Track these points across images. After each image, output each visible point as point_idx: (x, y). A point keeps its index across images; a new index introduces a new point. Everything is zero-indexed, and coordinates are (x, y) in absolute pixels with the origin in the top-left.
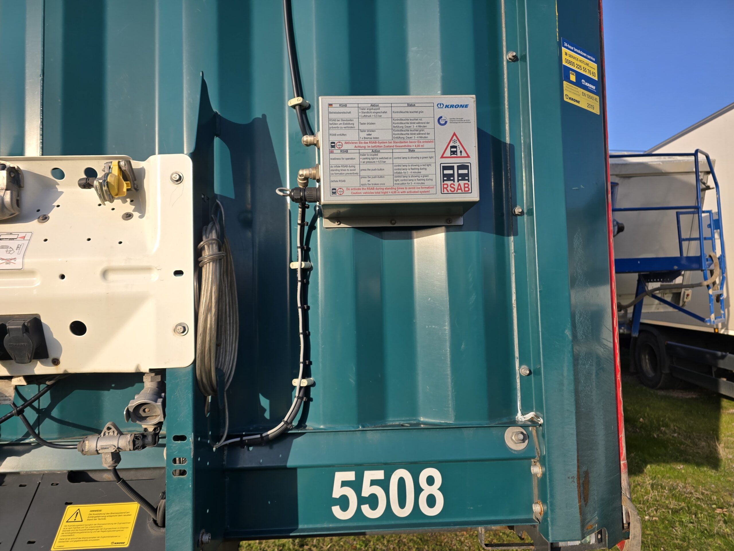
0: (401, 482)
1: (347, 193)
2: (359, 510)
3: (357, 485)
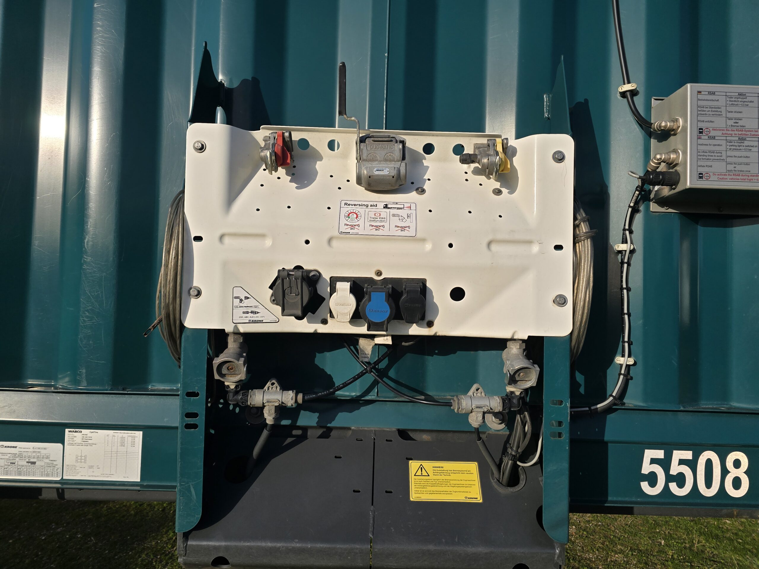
0: (709, 463)
1: (713, 178)
2: (666, 487)
3: (665, 463)
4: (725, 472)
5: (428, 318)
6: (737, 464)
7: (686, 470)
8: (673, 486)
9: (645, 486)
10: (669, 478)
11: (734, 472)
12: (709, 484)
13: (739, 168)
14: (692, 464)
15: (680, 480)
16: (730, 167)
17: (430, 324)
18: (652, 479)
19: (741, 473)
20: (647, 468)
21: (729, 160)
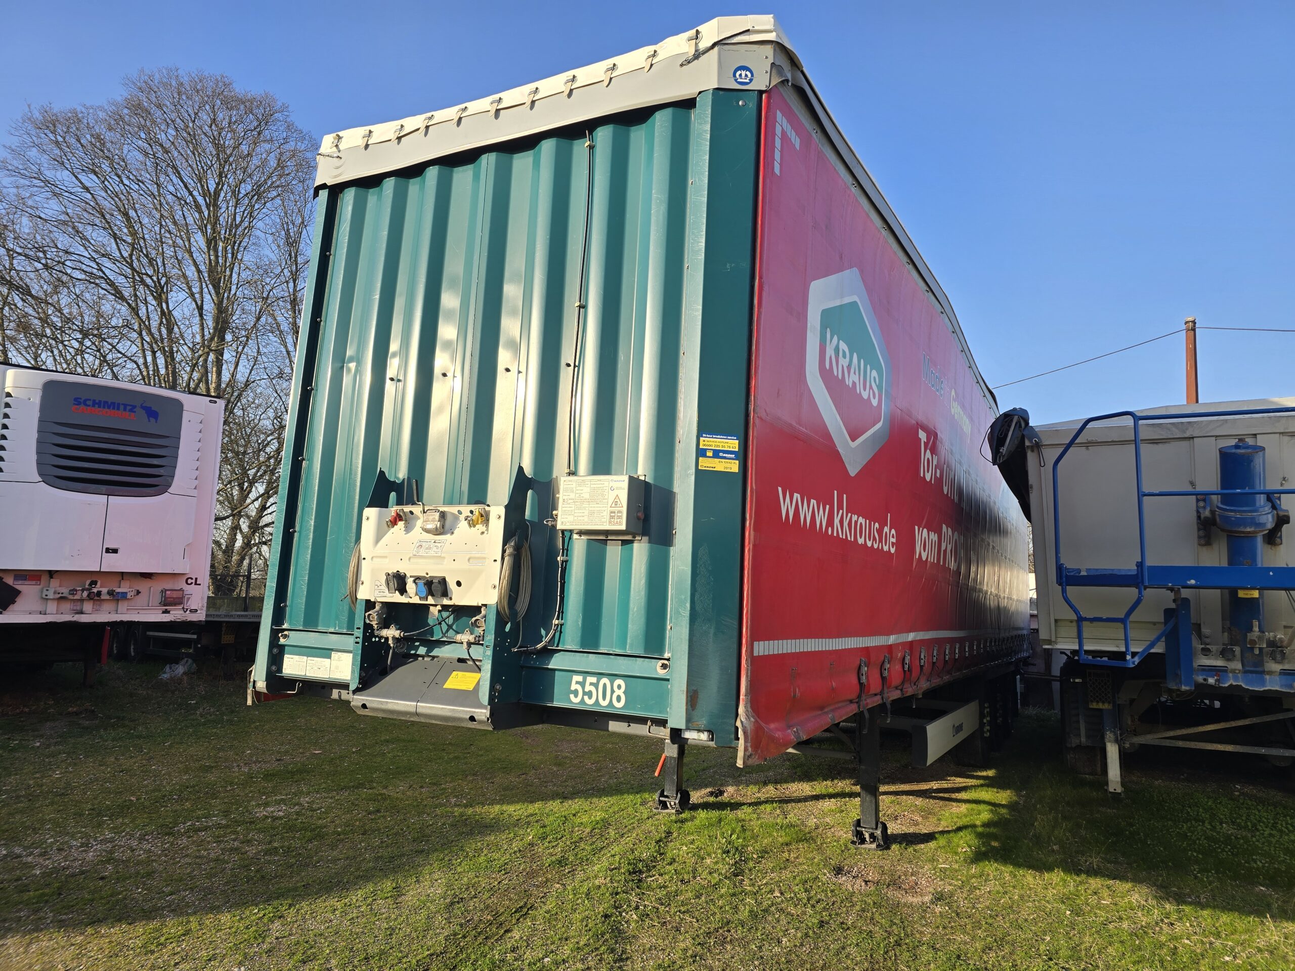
0: (605, 685)
1: (568, 524)
2: (583, 698)
3: (583, 684)
4: (613, 692)
5: (449, 596)
6: (619, 687)
7: (593, 689)
8: (586, 698)
9: (572, 696)
10: (584, 693)
11: (618, 692)
12: (604, 698)
13: (580, 518)
14: (596, 685)
15: (590, 694)
16: (576, 518)
17: (451, 599)
18: (576, 693)
19: (620, 692)
20: (574, 687)
21: (575, 515)
